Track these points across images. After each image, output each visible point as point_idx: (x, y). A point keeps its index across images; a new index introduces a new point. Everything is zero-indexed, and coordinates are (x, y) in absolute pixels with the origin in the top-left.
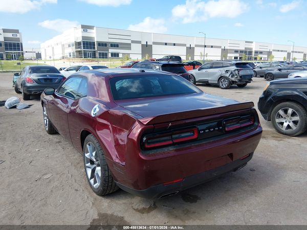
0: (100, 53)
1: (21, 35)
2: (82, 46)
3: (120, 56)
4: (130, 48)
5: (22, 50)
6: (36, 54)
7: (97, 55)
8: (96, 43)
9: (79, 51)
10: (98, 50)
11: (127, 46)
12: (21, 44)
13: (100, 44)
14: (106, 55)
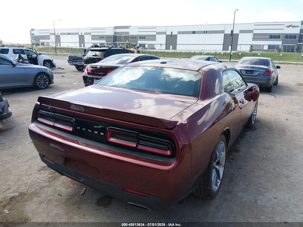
3: (146, 46)
4: (155, 39)
11: (153, 38)
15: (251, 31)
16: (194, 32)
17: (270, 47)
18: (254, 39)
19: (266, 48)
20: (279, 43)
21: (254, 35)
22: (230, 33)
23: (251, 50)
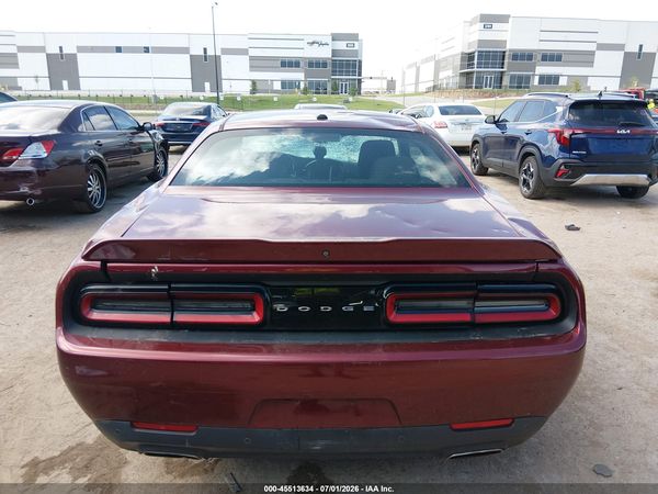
0: (512, 77)
1: (361, 46)
2: (476, 61)
3: (563, 82)
4: (590, 63)
5: (360, 75)
6: (388, 81)
7: (506, 81)
8: (507, 54)
9: (468, 73)
10: (509, 70)
11: (586, 58)
12: (360, 62)
13: (516, 56)
14: (528, 79)
15: (244, 52)
16: (119, 50)
17: (284, 84)
18: (253, 68)
19: (277, 86)
20: (298, 75)
21: (252, 59)
22: (202, 53)
23: (254, 90)
